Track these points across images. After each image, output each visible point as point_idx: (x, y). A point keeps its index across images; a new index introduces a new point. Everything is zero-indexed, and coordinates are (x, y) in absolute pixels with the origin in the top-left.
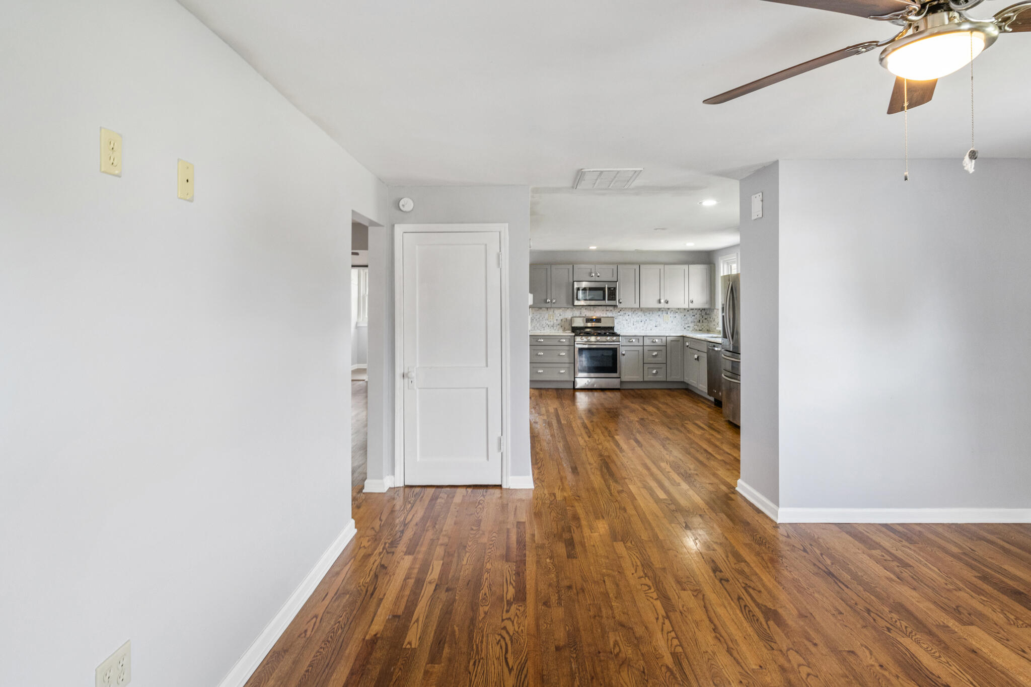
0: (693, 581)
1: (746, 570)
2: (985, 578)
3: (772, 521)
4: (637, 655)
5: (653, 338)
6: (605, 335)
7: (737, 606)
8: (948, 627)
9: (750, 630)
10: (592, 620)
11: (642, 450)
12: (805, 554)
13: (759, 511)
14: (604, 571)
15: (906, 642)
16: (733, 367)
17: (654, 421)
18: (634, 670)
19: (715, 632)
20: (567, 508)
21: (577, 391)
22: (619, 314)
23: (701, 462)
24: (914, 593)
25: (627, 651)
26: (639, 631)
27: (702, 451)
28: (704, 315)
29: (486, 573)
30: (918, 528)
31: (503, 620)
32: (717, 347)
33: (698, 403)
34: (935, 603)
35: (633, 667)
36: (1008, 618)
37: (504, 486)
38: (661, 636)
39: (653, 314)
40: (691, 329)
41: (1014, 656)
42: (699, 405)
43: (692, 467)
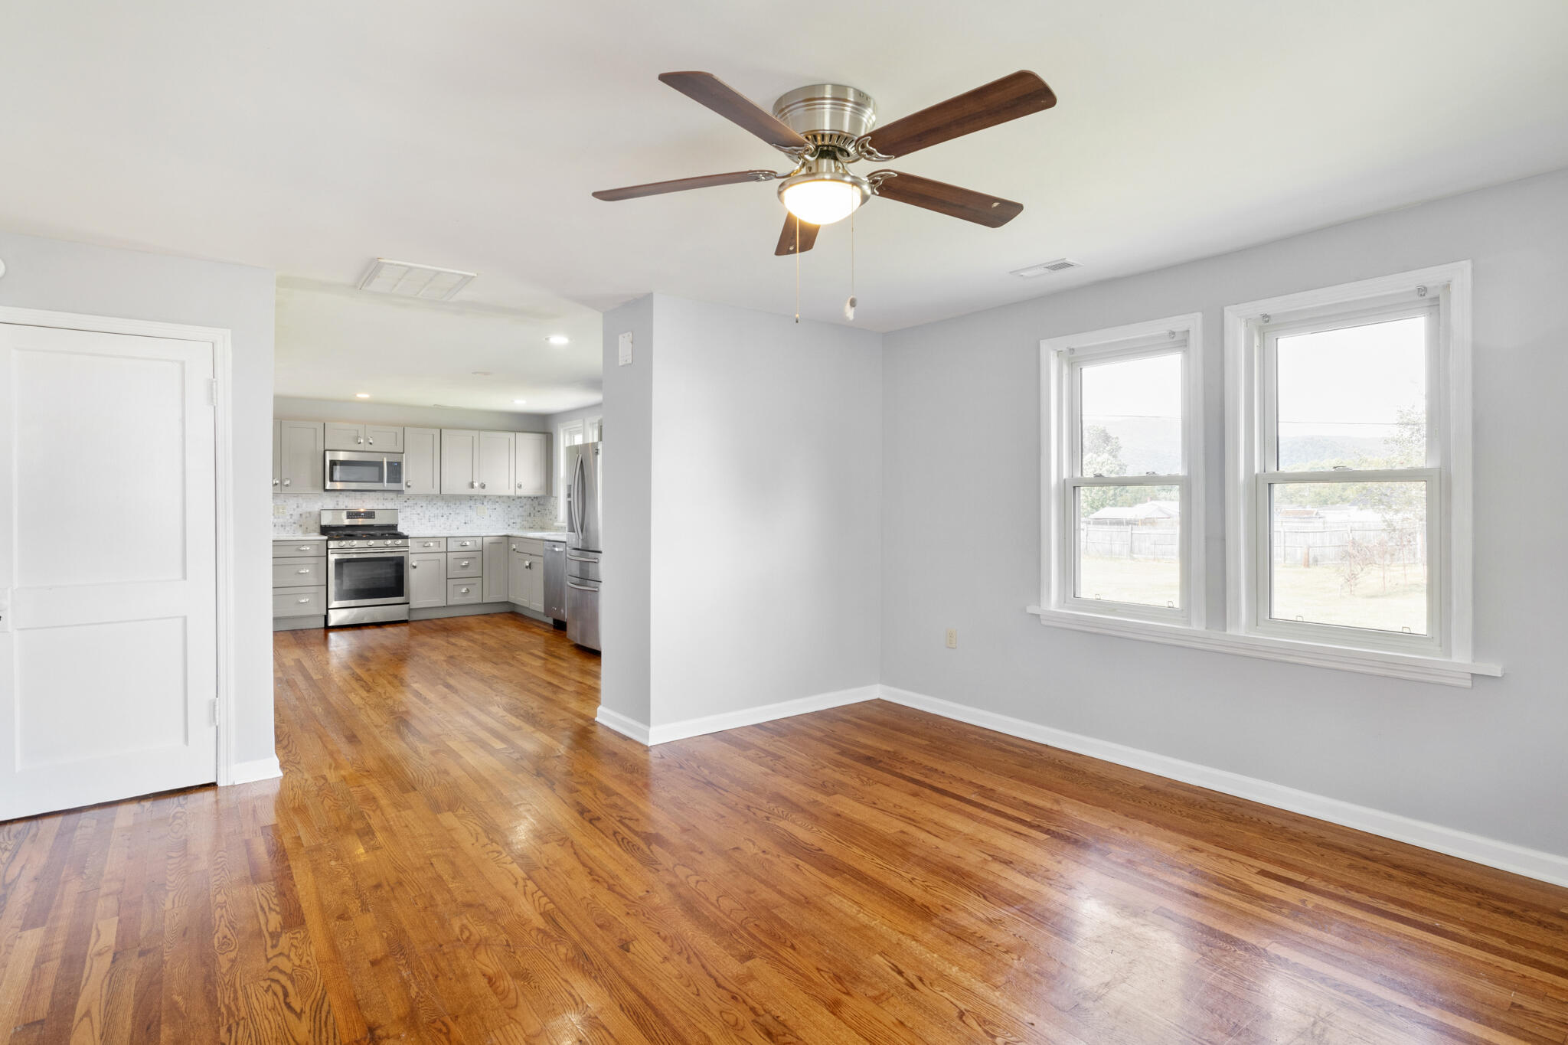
0: (556, 830)
1: (619, 802)
2: (843, 753)
3: (642, 745)
4: (496, 930)
5: (462, 539)
6: (383, 537)
7: (613, 841)
8: (817, 801)
9: (631, 861)
10: (422, 914)
11: (459, 696)
12: (681, 770)
13: (626, 738)
14: (430, 852)
15: (783, 824)
16: (581, 570)
17: (469, 657)
18: (494, 948)
19: (591, 875)
20: (351, 790)
21: (332, 631)
22: (406, 504)
23: (547, 699)
24: (788, 781)
25: (480, 930)
26: (494, 904)
27: (546, 685)
28: (538, 504)
29: (219, 909)
30: (787, 722)
31: (268, 960)
32: (558, 547)
33: (531, 628)
34: (805, 784)
35: (493, 945)
36: (862, 781)
37: (220, 784)
38: (524, 900)
39: (461, 504)
40: (518, 526)
41: (867, 809)
42: (533, 630)
43: (535, 705)
